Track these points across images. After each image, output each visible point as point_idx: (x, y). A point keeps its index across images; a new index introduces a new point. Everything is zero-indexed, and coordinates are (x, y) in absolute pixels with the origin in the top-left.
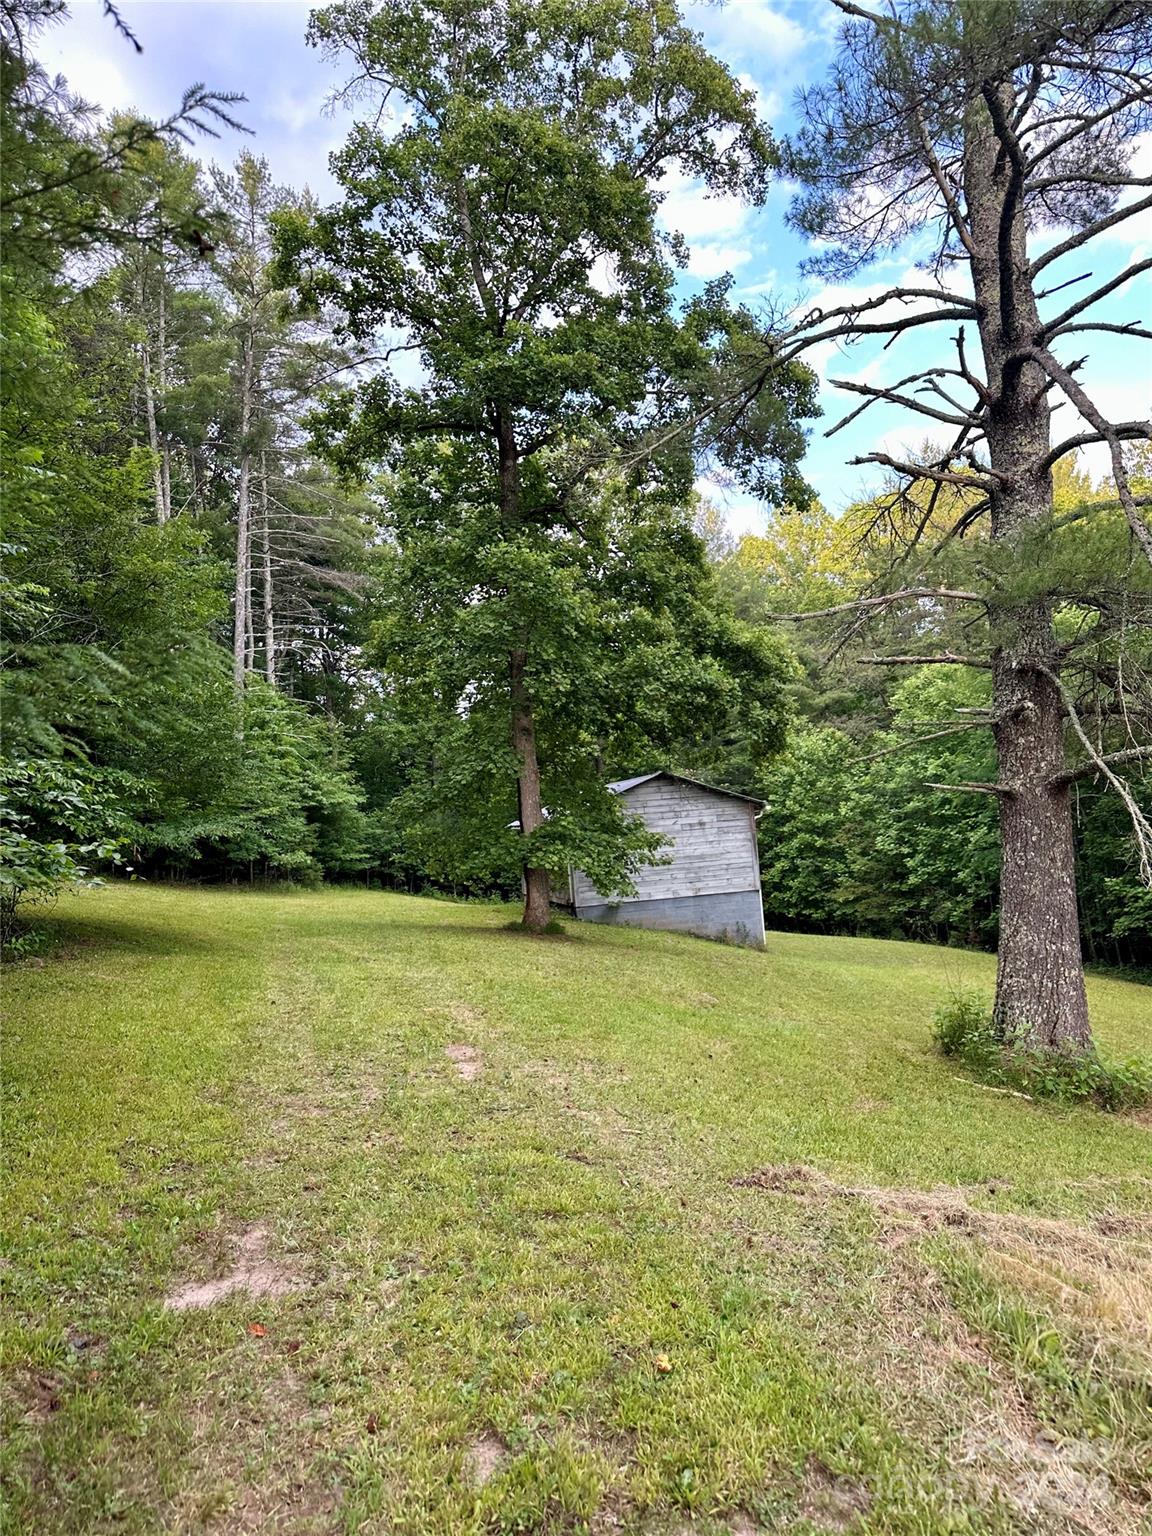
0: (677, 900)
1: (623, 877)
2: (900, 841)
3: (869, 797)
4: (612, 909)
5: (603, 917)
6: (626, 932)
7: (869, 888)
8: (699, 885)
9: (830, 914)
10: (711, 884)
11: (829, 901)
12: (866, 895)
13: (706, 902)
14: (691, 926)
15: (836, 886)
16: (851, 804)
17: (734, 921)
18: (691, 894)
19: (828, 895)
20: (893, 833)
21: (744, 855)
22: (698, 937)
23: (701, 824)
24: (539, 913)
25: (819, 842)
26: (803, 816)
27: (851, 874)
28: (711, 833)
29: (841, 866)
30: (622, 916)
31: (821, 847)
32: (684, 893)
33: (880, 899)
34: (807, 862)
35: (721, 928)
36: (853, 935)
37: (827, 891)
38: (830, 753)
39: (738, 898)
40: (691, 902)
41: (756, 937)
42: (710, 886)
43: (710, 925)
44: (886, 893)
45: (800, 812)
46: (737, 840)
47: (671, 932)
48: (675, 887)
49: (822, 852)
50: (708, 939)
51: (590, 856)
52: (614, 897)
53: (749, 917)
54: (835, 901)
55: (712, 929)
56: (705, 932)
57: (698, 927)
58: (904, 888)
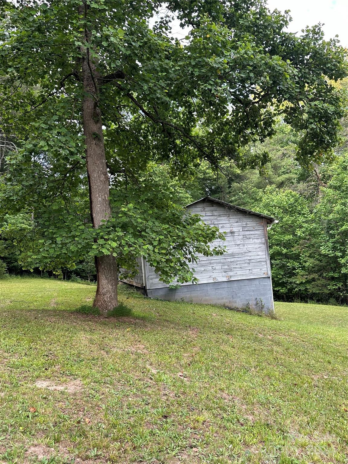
0: (216, 284)
1: (183, 264)
2: (334, 249)
3: (314, 225)
4: (172, 290)
5: (165, 295)
6: (182, 307)
7: (315, 276)
8: (231, 274)
9: (290, 290)
10: (239, 273)
11: (291, 283)
12: (313, 280)
13: (235, 285)
14: (225, 301)
15: (294, 274)
16: (303, 229)
17: (254, 298)
18: (225, 279)
19: (290, 280)
20: (330, 245)
21: (260, 253)
22: (231, 309)
23: (232, 233)
24: (107, 298)
25: (285, 251)
26: (276, 237)
27: (303, 268)
28: (238, 239)
29: (296, 264)
30: (179, 295)
31: (286, 254)
32: (220, 280)
33: (323, 281)
34: (278, 262)
35: (246, 303)
36: (306, 302)
37: (290, 277)
38: (289, 202)
39: (257, 282)
40: (225, 285)
41: (268, 309)
42: (238, 274)
43: (238, 300)
44: (325, 278)
45: (274, 235)
46: (255, 243)
47: (213, 306)
48: (214, 275)
49: (286, 256)
50: (237, 310)
51: (151, 244)
52: (174, 282)
53: (264, 295)
54: (295, 283)
55: (239, 303)
56: (234, 305)
57: (230, 302)
58: (336, 275)
